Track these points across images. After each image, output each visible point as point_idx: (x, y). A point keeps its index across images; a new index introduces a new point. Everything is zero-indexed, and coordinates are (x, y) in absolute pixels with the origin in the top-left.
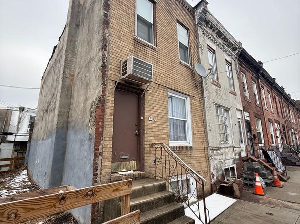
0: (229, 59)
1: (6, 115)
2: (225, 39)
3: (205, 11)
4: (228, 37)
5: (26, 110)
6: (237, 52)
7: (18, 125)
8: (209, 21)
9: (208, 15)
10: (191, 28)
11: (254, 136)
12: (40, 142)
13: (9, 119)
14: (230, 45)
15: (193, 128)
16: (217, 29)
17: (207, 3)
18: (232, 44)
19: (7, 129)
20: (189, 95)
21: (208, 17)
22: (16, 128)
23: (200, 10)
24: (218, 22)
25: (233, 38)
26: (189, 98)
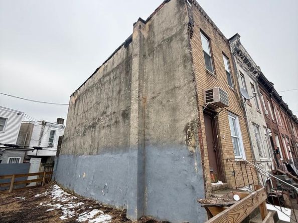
0: (252, 82)
1: (28, 130)
2: (249, 65)
3: (239, 43)
4: (251, 63)
5: (48, 124)
6: (257, 75)
7: (40, 139)
8: (240, 51)
9: (240, 46)
10: (229, 57)
11: (277, 150)
12: (84, 156)
13: (30, 134)
14: (252, 69)
15: (244, 144)
16: (245, 56)
17: (239, 37)
18: (254, 69)
19: (28, 143)
20: (238, 116)
21: (240, 48)
22: (38, 142)
23: (235, 42)
24: (246, 52)
25: (255, 63)
26: (237, 118)
